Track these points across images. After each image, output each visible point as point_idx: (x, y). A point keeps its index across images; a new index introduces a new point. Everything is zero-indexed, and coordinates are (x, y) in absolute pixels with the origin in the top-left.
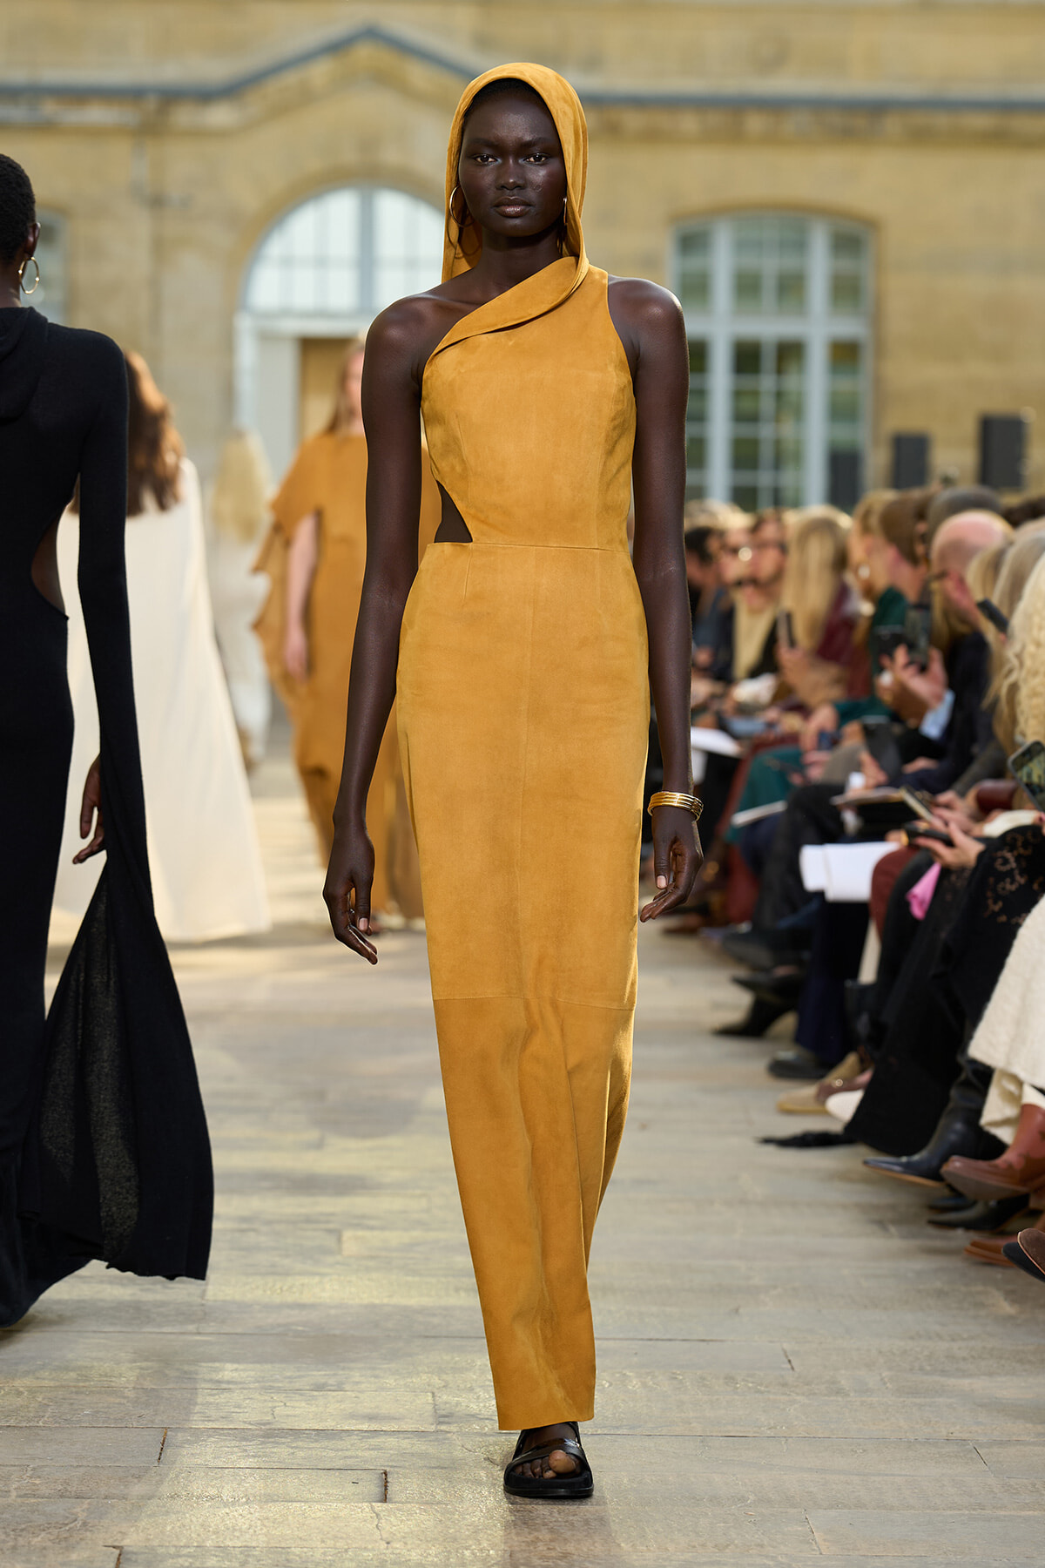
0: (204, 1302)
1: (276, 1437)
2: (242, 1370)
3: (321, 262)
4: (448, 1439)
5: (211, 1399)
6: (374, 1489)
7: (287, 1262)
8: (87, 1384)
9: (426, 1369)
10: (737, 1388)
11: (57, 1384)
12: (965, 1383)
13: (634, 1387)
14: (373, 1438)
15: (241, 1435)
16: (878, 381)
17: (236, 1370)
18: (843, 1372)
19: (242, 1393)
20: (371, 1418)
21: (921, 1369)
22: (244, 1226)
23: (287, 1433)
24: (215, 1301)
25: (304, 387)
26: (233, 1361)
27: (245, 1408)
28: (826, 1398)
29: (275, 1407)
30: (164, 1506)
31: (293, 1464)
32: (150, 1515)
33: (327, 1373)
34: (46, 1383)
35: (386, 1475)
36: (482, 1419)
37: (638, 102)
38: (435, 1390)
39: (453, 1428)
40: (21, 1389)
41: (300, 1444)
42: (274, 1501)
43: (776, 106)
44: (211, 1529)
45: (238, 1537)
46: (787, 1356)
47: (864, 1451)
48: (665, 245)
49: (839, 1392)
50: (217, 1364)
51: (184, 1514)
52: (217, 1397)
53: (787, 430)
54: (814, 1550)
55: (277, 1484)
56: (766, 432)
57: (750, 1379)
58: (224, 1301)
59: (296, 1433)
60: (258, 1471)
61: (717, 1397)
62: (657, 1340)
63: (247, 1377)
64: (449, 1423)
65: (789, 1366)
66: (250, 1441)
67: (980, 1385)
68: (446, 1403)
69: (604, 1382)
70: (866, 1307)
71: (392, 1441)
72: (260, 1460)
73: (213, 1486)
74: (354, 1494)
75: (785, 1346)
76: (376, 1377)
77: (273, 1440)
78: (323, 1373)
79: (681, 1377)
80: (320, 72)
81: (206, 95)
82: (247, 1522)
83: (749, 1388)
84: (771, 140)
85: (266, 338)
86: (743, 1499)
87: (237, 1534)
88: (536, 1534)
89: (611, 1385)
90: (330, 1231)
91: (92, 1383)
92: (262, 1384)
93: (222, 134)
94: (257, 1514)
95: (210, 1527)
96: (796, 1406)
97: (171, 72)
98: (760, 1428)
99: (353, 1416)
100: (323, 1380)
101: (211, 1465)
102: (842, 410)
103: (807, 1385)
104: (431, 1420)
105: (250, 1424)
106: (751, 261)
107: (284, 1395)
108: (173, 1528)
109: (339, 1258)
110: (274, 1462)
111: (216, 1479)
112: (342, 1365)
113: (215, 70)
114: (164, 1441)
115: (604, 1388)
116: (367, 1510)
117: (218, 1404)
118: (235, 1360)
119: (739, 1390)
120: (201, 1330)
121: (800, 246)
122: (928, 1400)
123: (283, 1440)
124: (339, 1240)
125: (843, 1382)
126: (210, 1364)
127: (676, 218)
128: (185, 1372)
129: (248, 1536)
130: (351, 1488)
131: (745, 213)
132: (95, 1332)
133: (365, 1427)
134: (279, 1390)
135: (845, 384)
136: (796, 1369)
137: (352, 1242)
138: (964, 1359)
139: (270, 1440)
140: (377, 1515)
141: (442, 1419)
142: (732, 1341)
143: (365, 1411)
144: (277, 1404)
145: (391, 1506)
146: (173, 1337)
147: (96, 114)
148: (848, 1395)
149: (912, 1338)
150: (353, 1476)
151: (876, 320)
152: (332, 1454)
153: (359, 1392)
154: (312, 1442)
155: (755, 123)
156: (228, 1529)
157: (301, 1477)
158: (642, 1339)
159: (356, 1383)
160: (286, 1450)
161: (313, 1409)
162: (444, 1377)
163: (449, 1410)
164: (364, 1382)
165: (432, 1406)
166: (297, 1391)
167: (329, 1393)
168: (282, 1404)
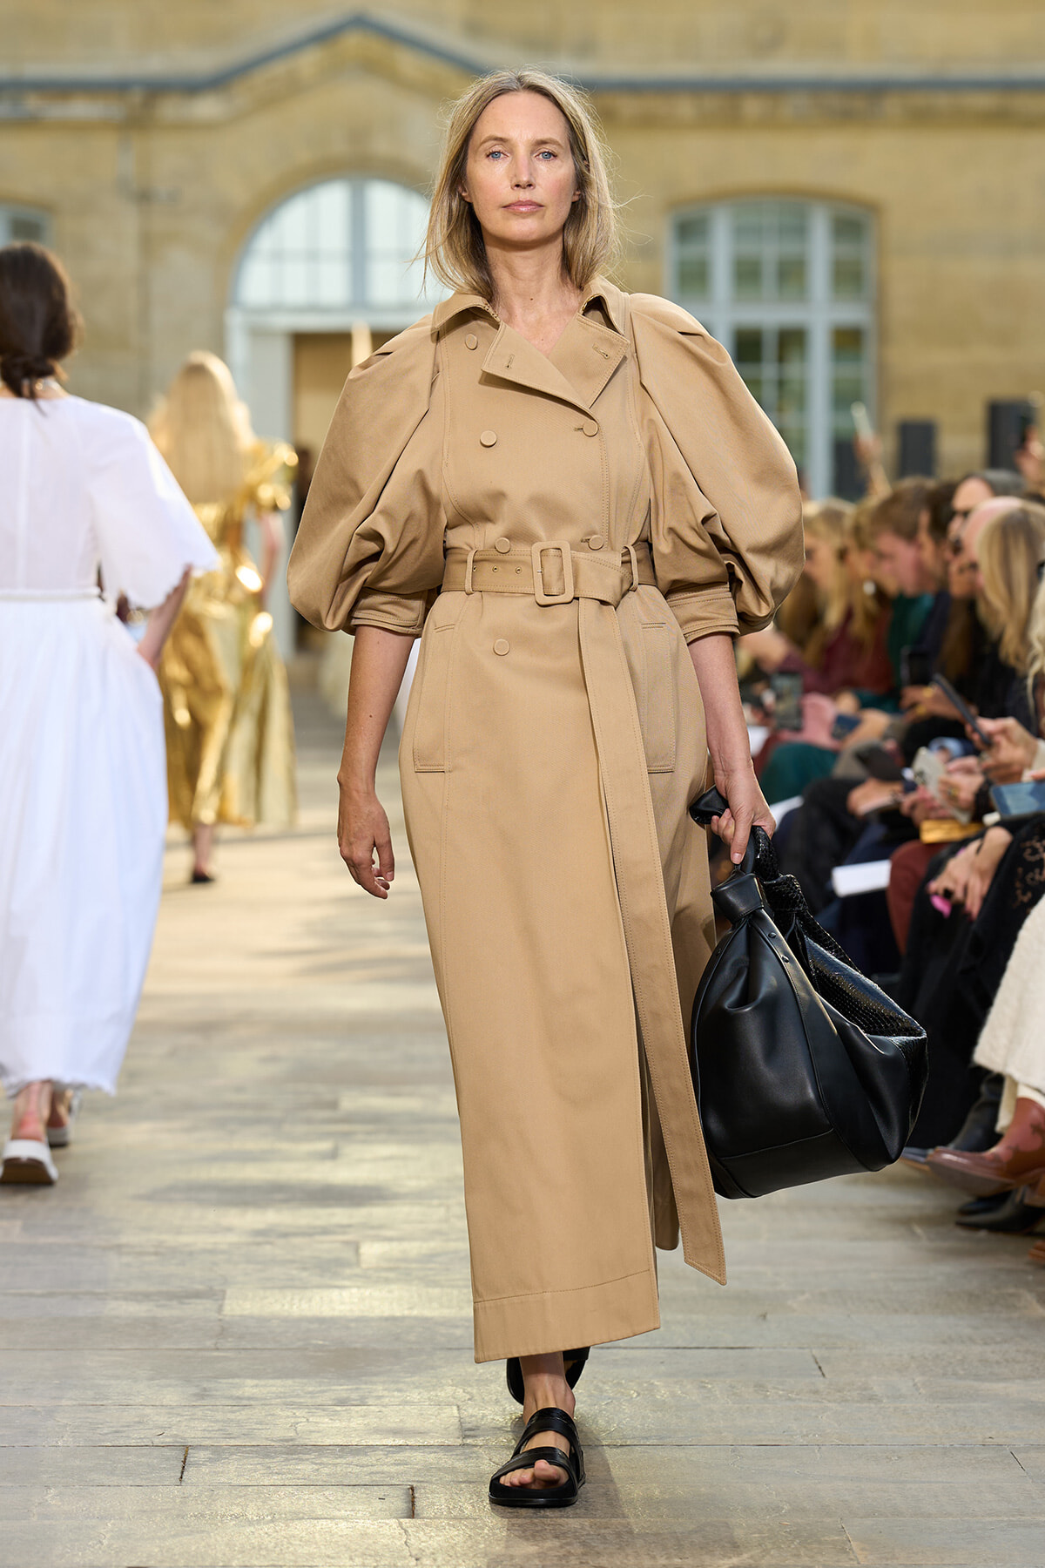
0: (221, 1317)
1: (299, 1453)
2: (262, 1386)
3: (313, 256)
4: (475, 1453)
5: (232, 1416)
6: (401, 1504)
7: (305, 1274)
8: (105, 1402)
9: (450, 1381)
10: (768, 1396)
11: (77, 1403)
12: (999, 1387)
13: (662, 1396)
14: (398, 1452)
15: (264, 1451)
16: (882, 368)
17: (257, 1386)
18: (875, 1378)
19: (263, 1409)
20: (396, 1432)
21: (955, 1374)
22: (260, 1239)
23: (310, 1450)
24: (233, 1316)
25: (297, 383)
26: (253, 1377)
27: (267, 1424)
28: (858, 1405)
29: (297, 1423)
30: (188, 1526)
31: (318, 1480)
32: (174, 1535)
33: (350, 1387)
34: (64, 1403)
35: (413, 1490)
36: (509, 1432)
37: (633, 88)
38: (459, 1403)
39: (479, 1442)
40: (39, 1409)
41: (325, 1460)
42: (300, 1519)
43: (772, 89)
44: (236, 1548)
45: (264, 1556)
46: (817, 1363)
47: (899, 1458)
48: (662, 232)
49: (871, 1398)
50: (237, 1380)
51: (208, 1533)
52: (238, 1413)
53: (790, 419)
54: (852, 1559)
55: (302, 1502)
57: (781, 1387)
58: (241, 1316)
59: (319, 1449)
60: (282, 1488)
61: (747, 1405)
62: (685, 1348)
63: (268, 1393)
64: (475, 1436)
65: (820, 1373)
66: (274, 1458)
67: (1015, 1389)
68: (472, 1416)
69: (632, 1392)
70: (896, 1311)
71: (418, 1456)
72: (284, 1477)
73: (238, 1505)
74: (380, 1510)
75: (815, 1352)
76: (400, 1390)
77: (297, 1456)
78: (345, 1387)
79: (710, 1386)
80: (308, 62)
81: (192, 88)
82: (274, 1541)
83: (780, 1396)
84: (769, 123)
85: (258, 334)
86: (778, 1509)
87: (263, 1552)
88: (568, 1548)
89: (639, 1395)
90: (347, 1243)
91: (110, 1402)
92: (284, 1400)
93: (208, 127)
94: (283, 1533)
95: (235, 1546)
96: (829, 1413)
97: (156, 64)
98: (792, 1436)
99: (377, 1431)
100: (344, 1395)
101: (234, 1483)
102: (844, 398)
103: (839, 1391)
104: (457, 1434)
105: (272, 1440)
106: (750, 248)
107: (307, 1410)
108: (198, 1547)
109: (357, 1271)
110: (299, 1479)
111: (241, 1497)
112: (364, 1378)
113: (200, 61)
114: (185, 1459)
115: (632, 1398)
116: (395, 1526)
117: (239, 1421)
118: (255, 1375)
119: (770, 1398)
120: (219, 1346)
121: (800, 231)
122: (962, 1405)
123: (307, 1456)
124: (357, 1251)
125: (875, 1388)
126: (230, 1381)
127: (673, 205)
128: (205, 1389)
129: (274, 1555)
130: (378, 1505)
131: (742, 199)
132: (111, 1349)
133: (390, 1442)
134: (300, 1406)
135: (848, 371)
136: (827, 1375)
137: (370, 1253)
138: (998, 1363)
139: (294, 1456)
140: (406, 1531)
141: (468, 1433)
142: (761, 1348)
143: (389, 1425)
144: (299, 1420)
145: (419, 1521)
146: (190, 1353)
147: (81, 109)
148: (881, 1401)
149: (944, 1342)
150: (381, 1492)
151: (879, 306)
152: (357, 1470)
153: (383, 1406)
154: (337, 1458)
155: (752, 107)
156: (254, 1548)
157: (327, 1493)
158: (668, 1348)
159: (379, 1397)
160: (311, 1467)
161: (337, 1424)
162: (469, 1389)
163: (475, 1423)
164: (387, 1397)
165: (458, 1420)
166: (320, 1406)
167: (352, 1407)
168: (305, 1420)
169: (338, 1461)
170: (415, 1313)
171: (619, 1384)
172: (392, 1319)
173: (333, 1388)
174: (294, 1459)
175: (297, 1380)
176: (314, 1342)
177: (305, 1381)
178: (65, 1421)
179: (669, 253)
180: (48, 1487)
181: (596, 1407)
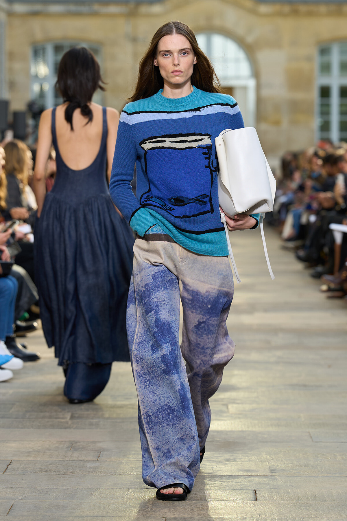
1: (215, 478)
4: (276, 478)
6: (252, 496)
9: (265, 453)
11: (135, 460)
13: (339, 459)
14: (249, 478)
20: (248, 471)
27: (203, 468)
29: (213, 467)
31: (222, 487)
33: (230, 455)
34: (131, 459)
35: (255, 491)
36: (287, 471)
37: (305, 2)
38: (269, 461)
39: (277, 474)
41: (224, 480)
42: (217, 501)
48: (314, 52)
51: (186, 506)
55: (217, 495)
59: (222, 477)
60: (210, 490)
64: (275, 472)
68: (273, 465)
71: (256, 479)
72: (210, 486)
74: (245, 498)
76: (247, 456)
77: (214, 479)
78: (228, 455)
89: (331, 458)
90: (224, 405)
92: (207, 459)
93: (157, 16)
95: (196, 510)
99: (241, 470)
100: (228, 458)
104: (269, 471)
105: (205, 473)
106: (345, 58)
107: (216, 463)
109: (228, 414)
110: (215, 487)
112: (235, 452)
115: (328, 460)
116: (251, 503)
123: (217, 479)
124: (227, 407)
127: (319, 43)
130: (244, 496)
131: (343, 41)
133: (245, 474)
134: (213, 461)
137: (232, 408)
139: (213, 479)
140: (254, 505)
141: (272, 471)
143: (245, 468)
144: (214, 466)
145: (259, 502)
147: (113, 9)
150: (244, 491)
152: (235, 483)
153: (242, 462)
157: (226, 492)
158: (339, 442)
159: (240, 459)
160: (219, 483)
161: (227, 468)
162: (271, 456)
163: (275, 468)
164: (243, 458)
165: (268, 467)
166: (220, 462)
167: (232, 462)
168: (216, 466)
169: (229, 480)
170: (250, 429)
171: (323, 455)
172: (242, 431)
173: (224, 455)
174: (213, 480)
175: (211, 452)
176: (216, 439)
177: (214, 453)
178: (132, 466)
179: (317, 60)
180: (129, 489)
181: (316, 463)
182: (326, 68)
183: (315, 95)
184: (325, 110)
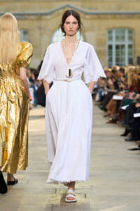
6: (84, 196)
16: (135, 50)
37: (103, 14)
43: (120, 14)
48: (106, 32)
53: (123, 57)
56: (120, 57)
64: (93, 187)
80: (61, 11)
81: (46, 14)
84: (120, 18)
93: (48, 19)
97: (42, 11)
102: (130, 54)
104: (90, 187)
106: (118, 34)
113: (47, 11)
116: (84, 199)
121: (124, 32)
127: (108, 29)
131: (117, 28)
135: (130, 50)
147: (33, 17)
151: (134, 42)
155: (118, 16)
179: (107, 35)
182: (110, 38)
183: (107, 48)
184: (110, 54)
